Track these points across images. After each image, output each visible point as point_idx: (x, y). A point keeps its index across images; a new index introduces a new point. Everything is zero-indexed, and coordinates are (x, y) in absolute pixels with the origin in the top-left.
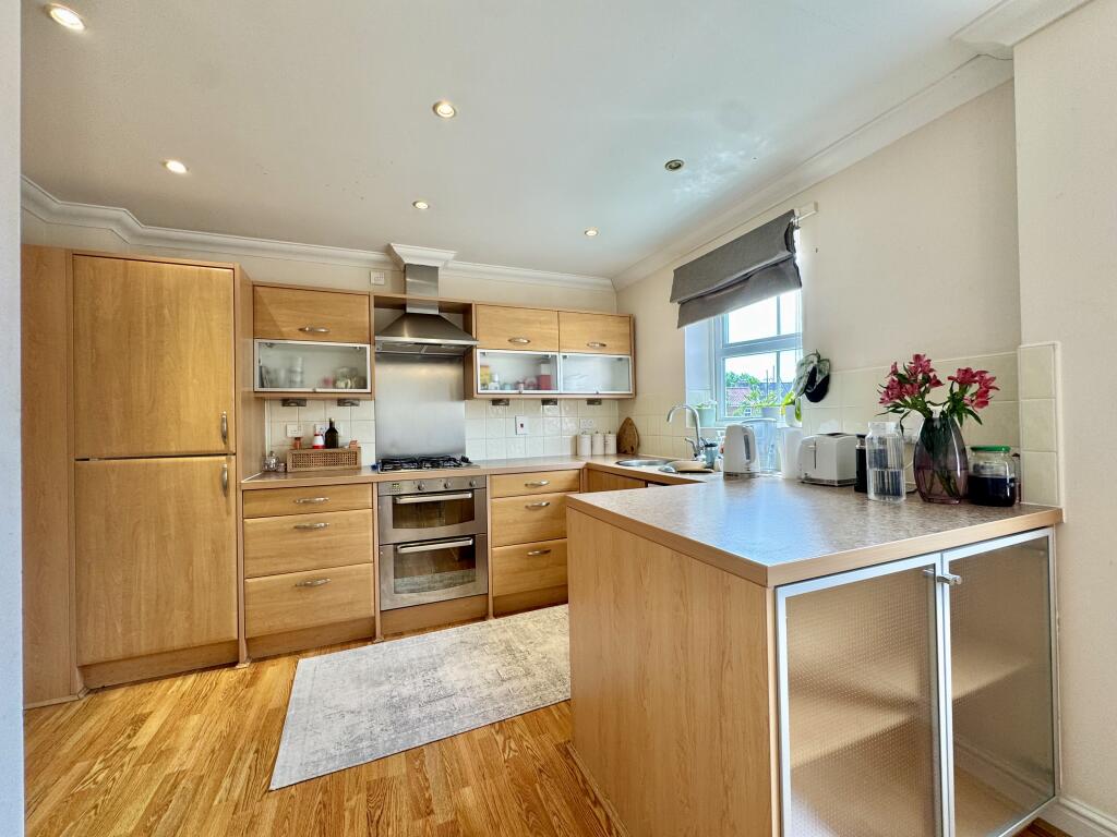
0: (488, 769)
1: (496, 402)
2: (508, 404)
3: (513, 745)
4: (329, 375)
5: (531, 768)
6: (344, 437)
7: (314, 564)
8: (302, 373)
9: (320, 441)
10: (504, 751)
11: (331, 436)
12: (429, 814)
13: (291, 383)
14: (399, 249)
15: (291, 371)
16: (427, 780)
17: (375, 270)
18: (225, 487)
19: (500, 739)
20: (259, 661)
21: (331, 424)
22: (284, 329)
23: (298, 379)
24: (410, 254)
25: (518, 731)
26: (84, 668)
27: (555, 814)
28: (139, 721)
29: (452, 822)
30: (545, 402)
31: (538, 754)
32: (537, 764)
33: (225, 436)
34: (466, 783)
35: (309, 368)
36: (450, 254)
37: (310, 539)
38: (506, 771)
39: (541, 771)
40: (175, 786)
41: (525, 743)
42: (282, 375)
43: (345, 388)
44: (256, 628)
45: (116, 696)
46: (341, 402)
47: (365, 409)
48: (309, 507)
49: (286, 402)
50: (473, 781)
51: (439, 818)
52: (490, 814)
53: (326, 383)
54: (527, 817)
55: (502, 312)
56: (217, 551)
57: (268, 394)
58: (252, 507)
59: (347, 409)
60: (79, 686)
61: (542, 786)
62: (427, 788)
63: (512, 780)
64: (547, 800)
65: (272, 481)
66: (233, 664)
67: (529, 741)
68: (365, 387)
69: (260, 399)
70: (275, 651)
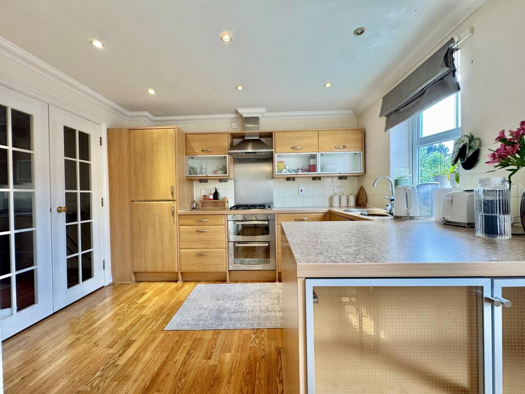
0: (241, 348)
1: (288, 179)
2: (294, 180)
3: (257, 342)
4: (216, 170)
5: (260, 354)
6: (222, 195)
7: (203, 246)
8: (205, 169)
9: (212, 197)
10: (252, 343)
11: (216, 195)
12: (209, 359)
13: (201, 173)
14: (240, 111)
15: (202, 168)
16: (216, 344)
17: (233, 122)
18: (173, 213)
19: (253, 337)
20: (185, 281)
21: (216, 189)
22: (196, 151)
23: (204, 171)
24: (246, 112)
25: (263, 335)
26: (135, 273)
27: (259, 379)
28: (143, 294)
29: (215, 366)
30: (314, 178)
31: (266, 349)
32: (263, 353)
33: (172, 194)
34: (229, 351)
35: (207, 166)
36: (263, 110)
37: (201, 236)
38: (248, 352)
39: (263, 357)
40: (140, 319)
41: (263, 342)
42: (198, 170)
43: (220, 174)
44: (184, 269)
45: (142, 285)
46: (221, 180)
47: (231, 183)
48: (201, 223)
49: (201, 181)
50: (233, 351)
51: (212, 362)
52: (232, 368)
53: (215, 172)
54: (246, 376)
55: (287, 134)
56: (171, 238)
57: (192, 178)
58: (182, 221)
59: (223, 184)
60: (133, 279)
61: (260, 364)
62: (214, 348)
63: (249, 356)
64: (259, 371)
65: (195, 212)
66: (176, 281)
67: (265, 342)
68: (226, 174)
69: (191, 180)
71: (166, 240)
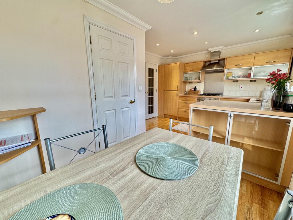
1: (233, 81)
2: (238, 82)
4: (196, 78)
6: (198, 88)
7: (187, 109)
8: (192, 78)
9: (193, 90)
11: (195, 89)
13: (190, 79)
15: (190, 77)
17: (207, 54)
18: (177, 96)
20: (179, 120)
21: (195, 86)
22: (188, 71)
23: (191, 79)
24: (212, 50)
26: (164, 114)
30: (251, 81)
33: (177, 88)
35: (192, 76)
36: (222, 47)
37: (187, 105)
42: (189, 78)
43: (197, 80)
44: (180, 116)
45: (166, 118)
46: (198, 83)
47: (203, 84)
48: (187, 100)
49: (189, 83)
53: (195, 79)
55: (234, 58)
56: (176, 104)
57: (186, 81)
58: (180, 99)
59: (199, 84)
60: (164, 116)
65: (186, 95)
66: (177, 120)
68: (200, 80)
69: (185, 83)
70: (182, 120)
71: (174, 105)
